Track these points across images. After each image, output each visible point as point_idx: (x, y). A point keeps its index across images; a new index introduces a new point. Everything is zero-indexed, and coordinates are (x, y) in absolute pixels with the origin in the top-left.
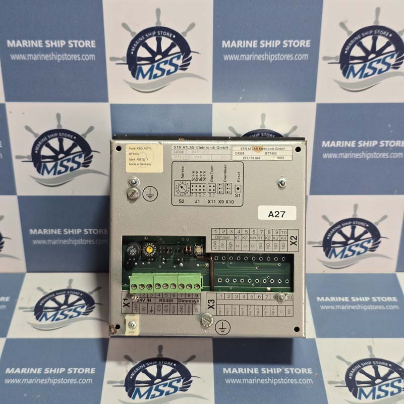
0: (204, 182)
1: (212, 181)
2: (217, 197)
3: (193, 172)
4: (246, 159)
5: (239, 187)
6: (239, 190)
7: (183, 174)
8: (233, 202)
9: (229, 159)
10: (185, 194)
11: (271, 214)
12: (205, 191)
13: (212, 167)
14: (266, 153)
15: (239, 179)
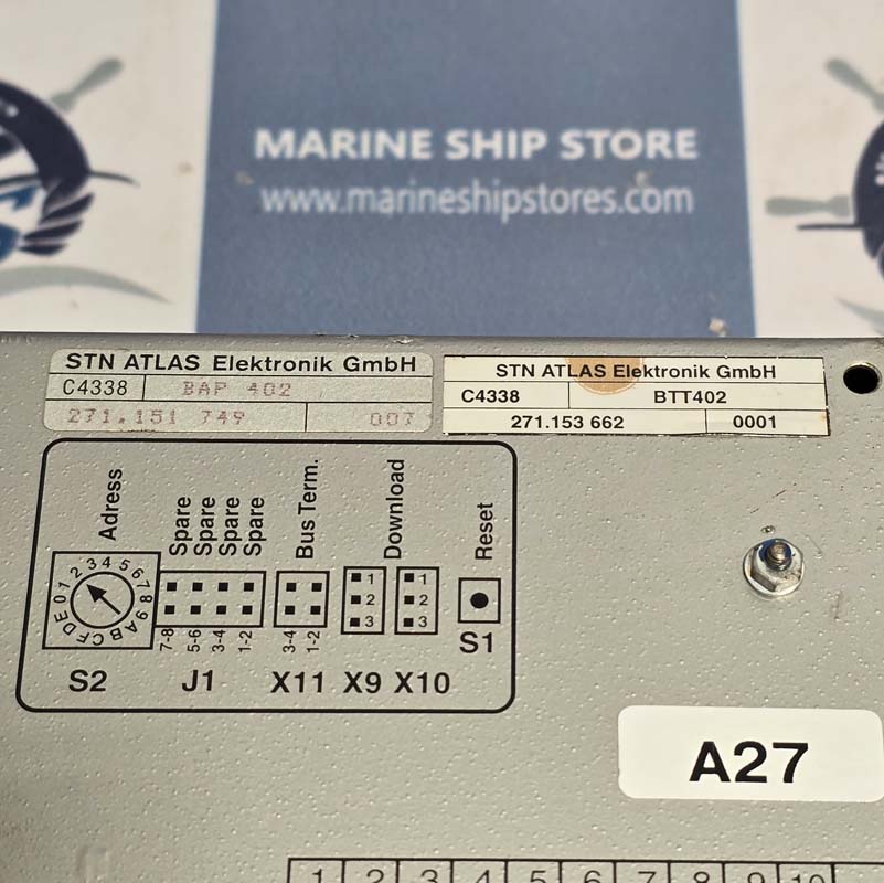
0: (251, 562)
1: (304, 552)
2: (338, 654)
3: (183, 502)
4: (533, 427)
5: (489, 590)
6: (489, 612)
7: (110, 516)
8: (443, 682)
9: (419, 426)
10: (117, 635)
11: (708, 761)
12: (253, 618)
13: (309, 473)
14: (659, 397)
15: (486, 541)
